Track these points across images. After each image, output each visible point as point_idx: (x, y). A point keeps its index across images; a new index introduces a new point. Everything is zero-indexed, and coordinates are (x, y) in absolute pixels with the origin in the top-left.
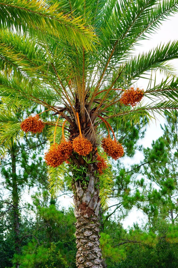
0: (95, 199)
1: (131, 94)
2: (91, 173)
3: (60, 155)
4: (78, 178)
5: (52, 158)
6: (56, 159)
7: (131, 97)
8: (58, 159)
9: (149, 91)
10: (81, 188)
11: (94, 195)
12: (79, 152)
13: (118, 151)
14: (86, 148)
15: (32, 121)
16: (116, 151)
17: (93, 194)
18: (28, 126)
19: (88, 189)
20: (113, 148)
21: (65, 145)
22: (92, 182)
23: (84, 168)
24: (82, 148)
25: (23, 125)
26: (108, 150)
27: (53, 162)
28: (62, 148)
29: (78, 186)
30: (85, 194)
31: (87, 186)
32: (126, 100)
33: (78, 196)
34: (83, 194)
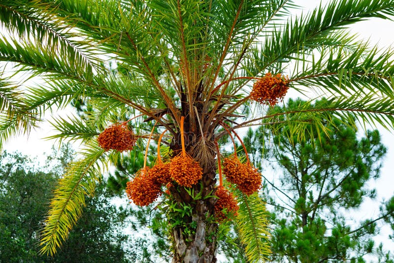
0: (205, 259)
1: (266, 84)
2: (200, 215)
3: (150, 186)
4: (177, 223)
5: (137, 191)
6: (143, 192)
7: (266, 89)
8: (146, 192)
9: (297, 79)
10: (183, 241)
11: (205, 253)
12: (178, 181)
13: (252, 180)
14: (189, 174)
15: (115, 132)
16: (248, 180)
17: (203, 251)
18: (108, 140)
19: (195, 242)
20: (240, 174)
21: (158, 170)
22: (202, 231)
23: (185, 208)
24: (183, 173)
25: (101, 138)
26: (232, 178)
27: (139, 197)
28: (153, 175)
29: (179, 237)
30: (189, 251)
31: (194, 237)
32: (258, 94)
33: (178, 255)
34: (186, 251)
